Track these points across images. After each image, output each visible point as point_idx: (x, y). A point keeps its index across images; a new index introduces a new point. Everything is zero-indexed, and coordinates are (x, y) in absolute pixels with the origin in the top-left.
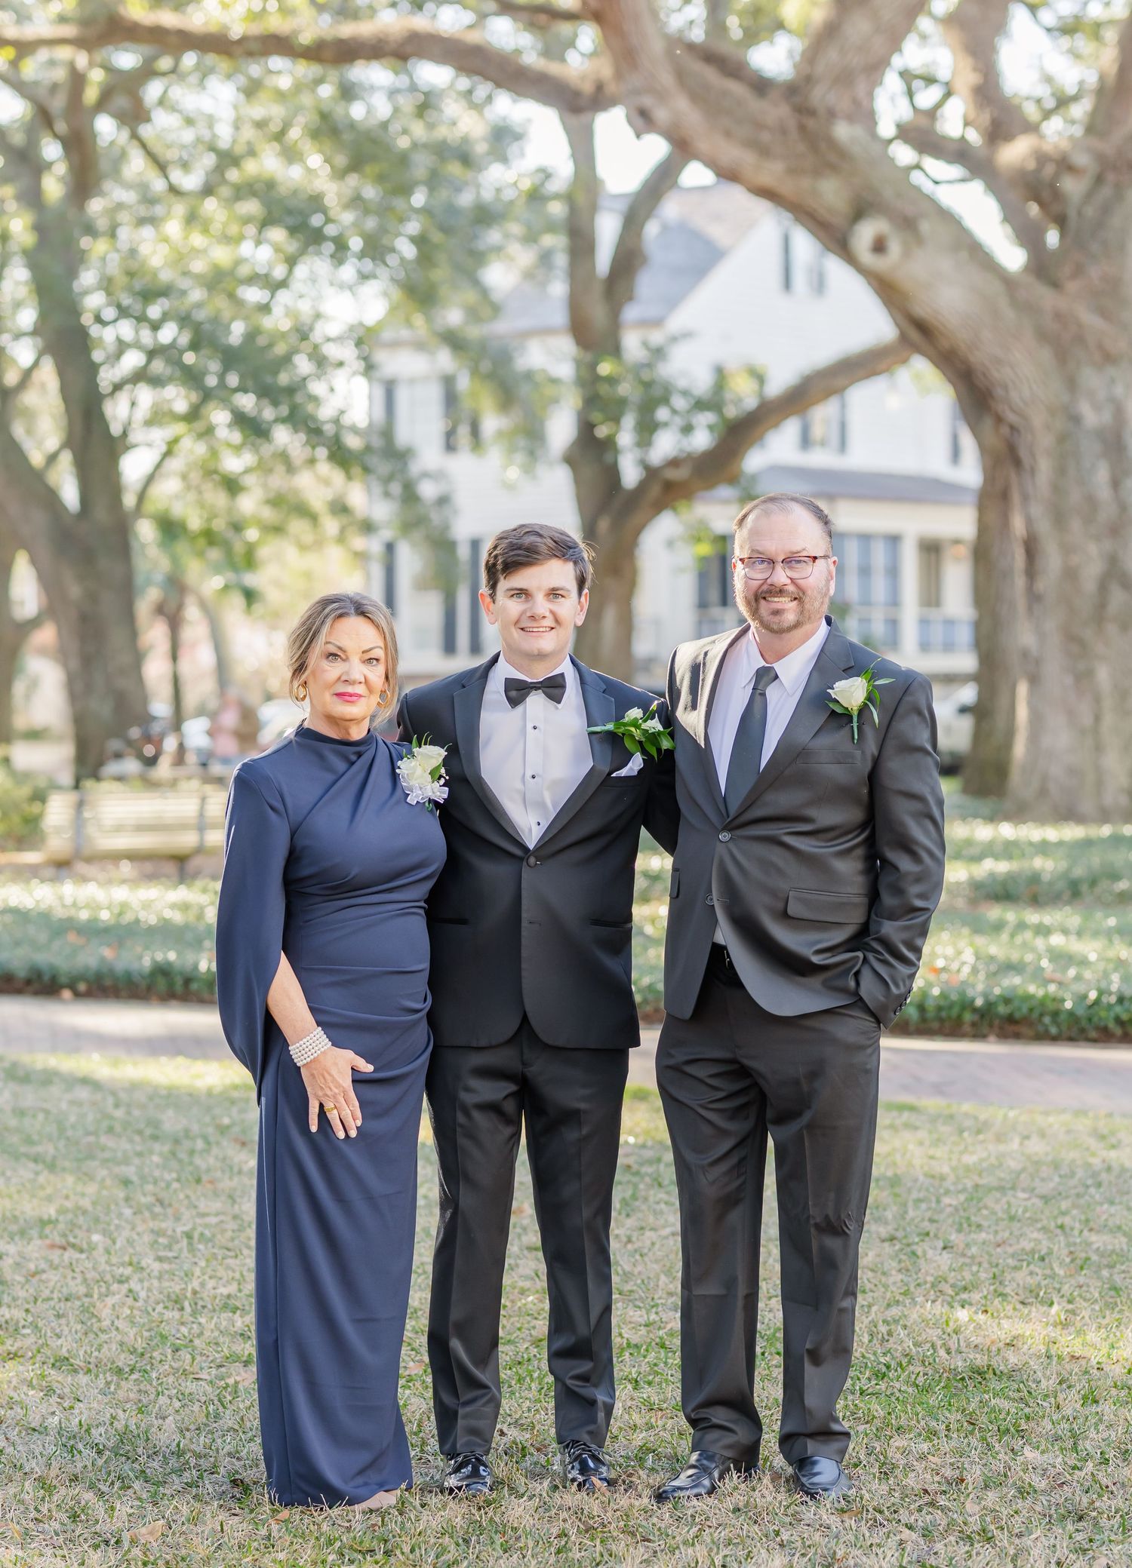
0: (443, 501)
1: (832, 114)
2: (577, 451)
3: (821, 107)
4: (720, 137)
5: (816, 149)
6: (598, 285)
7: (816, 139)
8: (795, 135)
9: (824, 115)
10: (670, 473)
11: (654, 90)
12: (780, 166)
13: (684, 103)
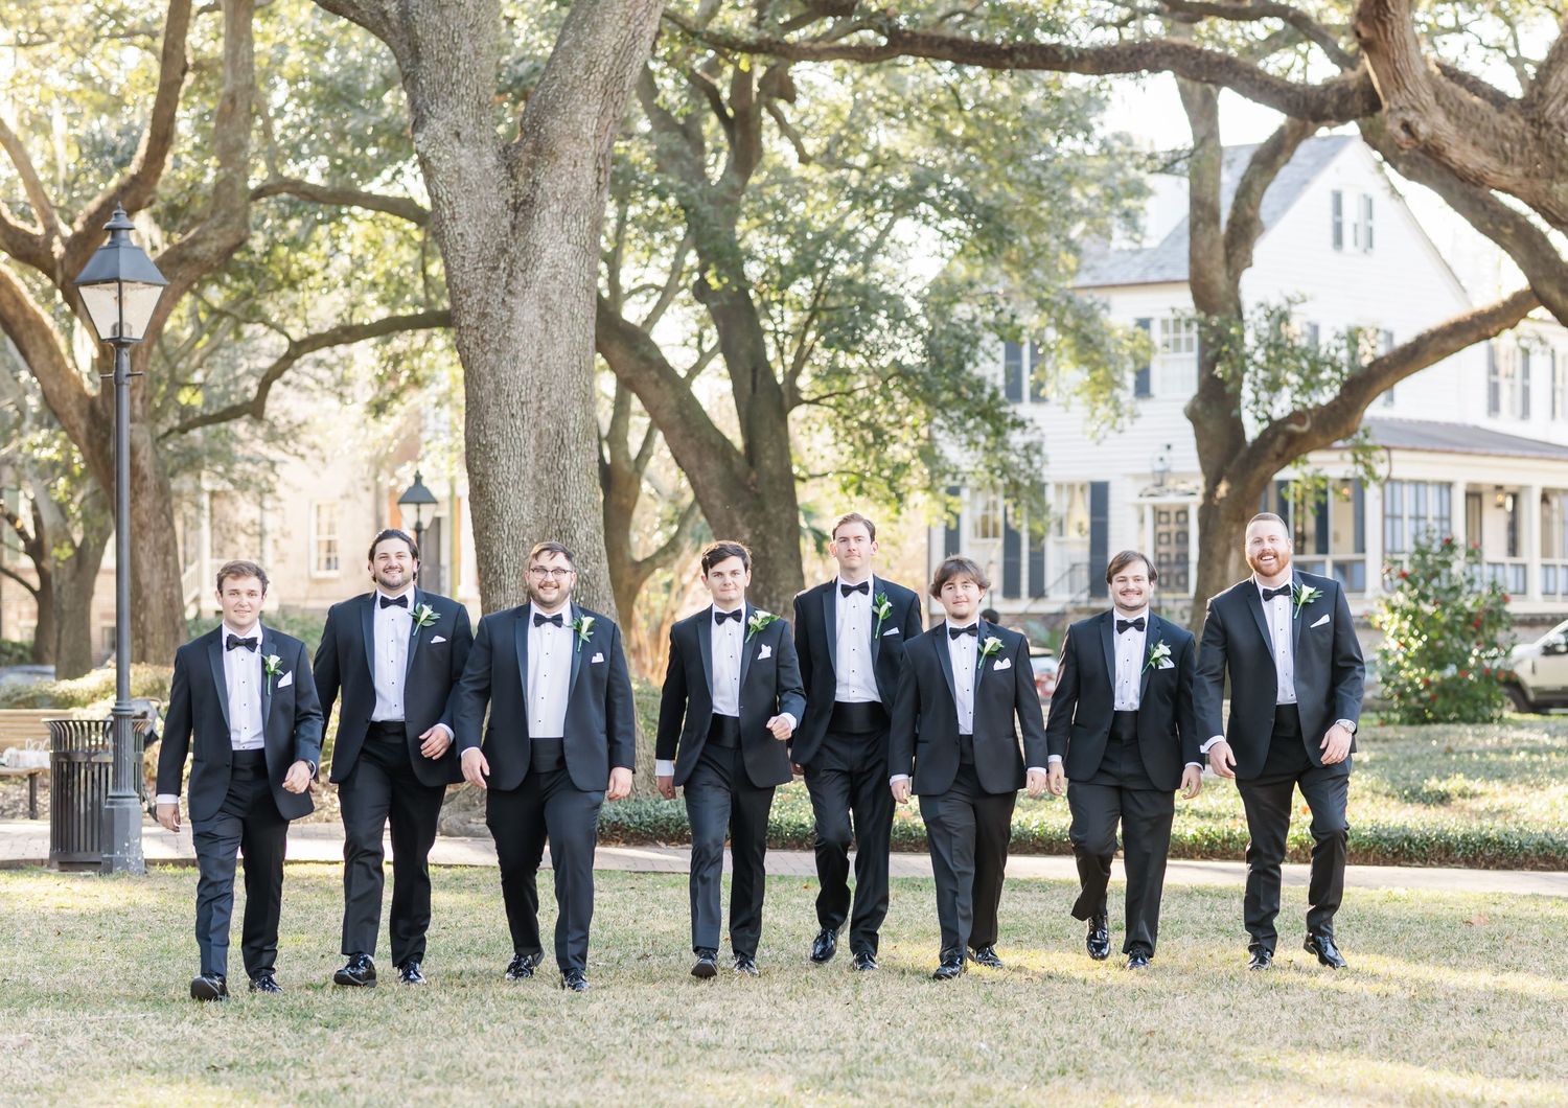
0: (1032, 449)
2: (1198, 406)
3: (1554, 121)
4: (1469, 147)
5: (1551, 157)
6: (1220, 253)
7: (1550, 148)
8: (1531, 145)
9: (1556, 127)
10: (1294, 427)
11: (1414, 108)
12: (1518, 171)
13: (1439, 118)
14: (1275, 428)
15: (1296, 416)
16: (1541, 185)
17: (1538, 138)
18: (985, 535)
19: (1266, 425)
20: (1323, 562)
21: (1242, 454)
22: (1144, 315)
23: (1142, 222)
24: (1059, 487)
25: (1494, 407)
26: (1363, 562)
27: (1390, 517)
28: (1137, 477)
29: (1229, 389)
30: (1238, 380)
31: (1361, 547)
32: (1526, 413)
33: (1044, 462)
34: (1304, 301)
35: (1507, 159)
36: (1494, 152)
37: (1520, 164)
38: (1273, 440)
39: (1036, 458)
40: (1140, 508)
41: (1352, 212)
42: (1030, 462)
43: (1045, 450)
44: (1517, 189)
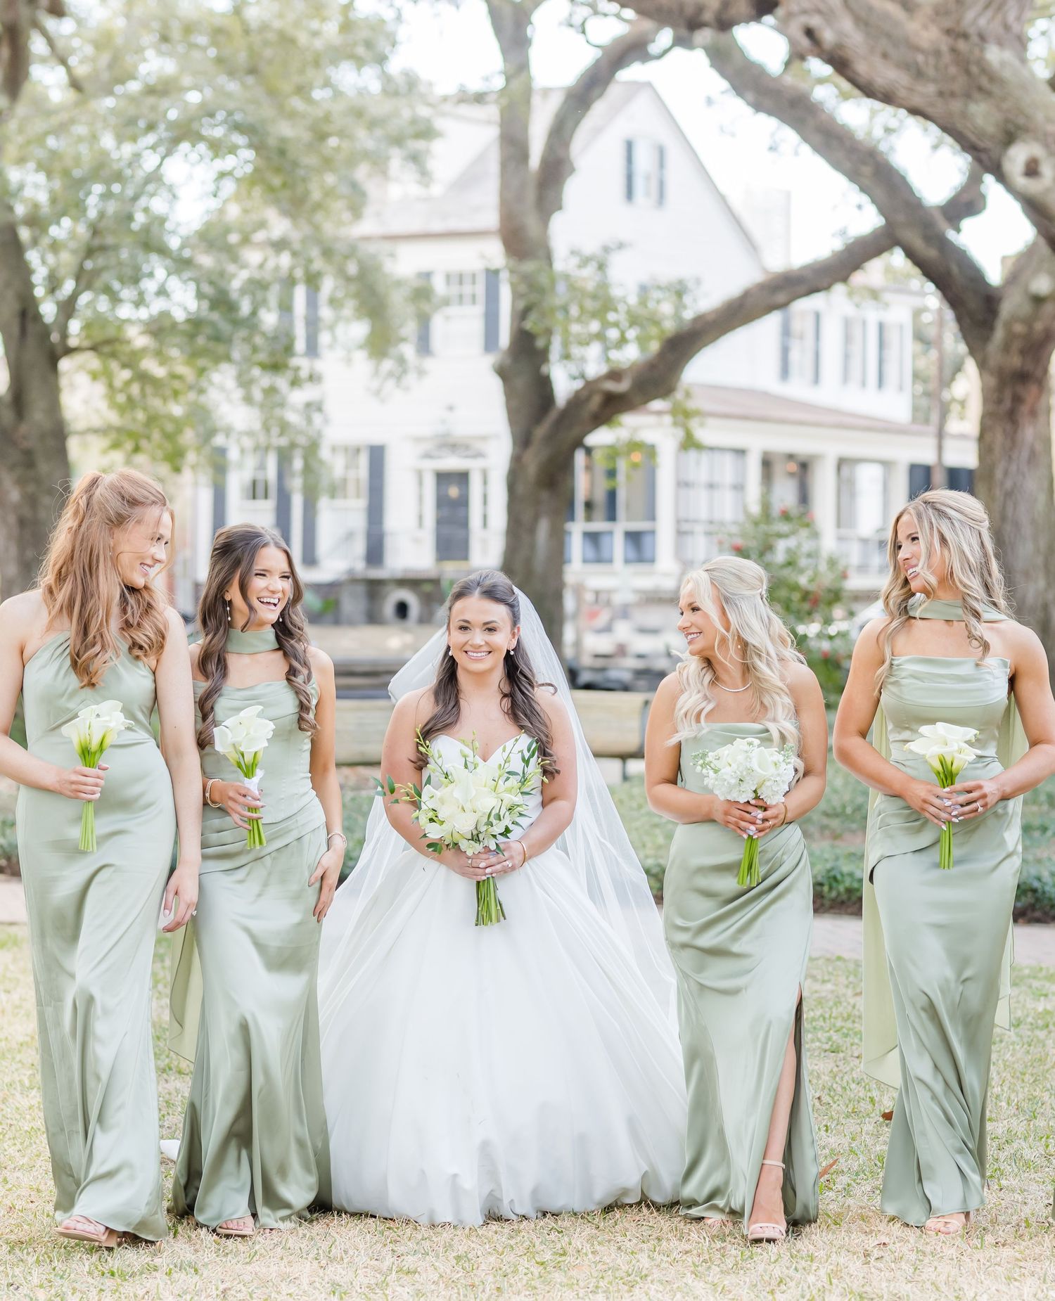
0: (314, 407)
1: (982, 38)
2: (508, 361)
3: (972, 31)
4: (877, 61)
5: (968, 72)
6: (531, 195)
7: (968, 62)
8: (947, 58)
9: (975, 39)
10: (611, 386)
11: (819, 12)
12: (931, 89)
13: (847, 24)
14: (591, 386)
15: (614, 375)
16: (956, 106)
17: (953, 50)
18: (254, 497)
19: (578, 384)
20: (611, 533)
21: (553, 415)
22: (424, 266)
23: (432, 165)
24: (334, 449)
25: (785, 372)
26: (653, 532)
27: (683, 484)
28: (418, 440)
29: (540, 343)
30: (549, 332)
31: (651, 515)
32: (816, 379)
33: (326, 421)
34: (621, 246)
35: (919, 74)
36: (906, 66)
37: (934, 81)
38: (588, 398)
39: (317, 418)
40: (420, 474)
41: (644, 161)
42: (309, 420)
43: (329, 407)
44: (930, 110)
